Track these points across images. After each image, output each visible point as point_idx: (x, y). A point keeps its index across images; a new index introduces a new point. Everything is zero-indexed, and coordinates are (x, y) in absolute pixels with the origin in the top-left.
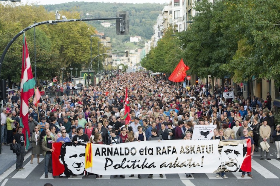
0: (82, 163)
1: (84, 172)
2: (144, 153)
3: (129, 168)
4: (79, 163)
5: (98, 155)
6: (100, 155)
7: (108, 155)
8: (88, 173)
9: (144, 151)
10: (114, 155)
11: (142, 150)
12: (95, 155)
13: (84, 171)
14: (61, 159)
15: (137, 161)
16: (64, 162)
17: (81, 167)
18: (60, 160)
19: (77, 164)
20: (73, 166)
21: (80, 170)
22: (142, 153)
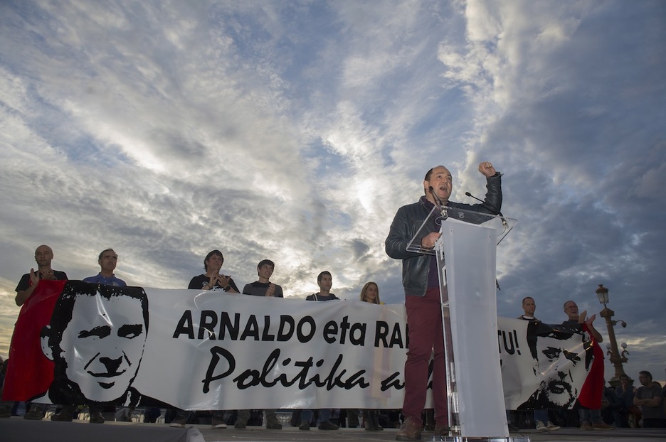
0: (124, 359)
1: (129, 392)
2: (338, 337)
3: (286, 384)
4: (114, 357)
5: (184, 337)
6: (191, 336)
7: (222, 337)
8: (143, 396)
9: (340, 330)
10: (243, 338)
11: (332, 327)
12: (176, 336)
13: (130, 388)
14: (47, 338)
15: (315, 361)
16: (57, 351)
17: (119, 374)
18: (45, 341)
19: (104, 360)
20: (88, 369)
21: (113, 384)
22: (330, 336)
